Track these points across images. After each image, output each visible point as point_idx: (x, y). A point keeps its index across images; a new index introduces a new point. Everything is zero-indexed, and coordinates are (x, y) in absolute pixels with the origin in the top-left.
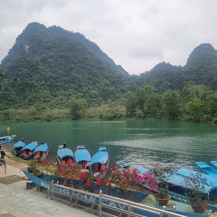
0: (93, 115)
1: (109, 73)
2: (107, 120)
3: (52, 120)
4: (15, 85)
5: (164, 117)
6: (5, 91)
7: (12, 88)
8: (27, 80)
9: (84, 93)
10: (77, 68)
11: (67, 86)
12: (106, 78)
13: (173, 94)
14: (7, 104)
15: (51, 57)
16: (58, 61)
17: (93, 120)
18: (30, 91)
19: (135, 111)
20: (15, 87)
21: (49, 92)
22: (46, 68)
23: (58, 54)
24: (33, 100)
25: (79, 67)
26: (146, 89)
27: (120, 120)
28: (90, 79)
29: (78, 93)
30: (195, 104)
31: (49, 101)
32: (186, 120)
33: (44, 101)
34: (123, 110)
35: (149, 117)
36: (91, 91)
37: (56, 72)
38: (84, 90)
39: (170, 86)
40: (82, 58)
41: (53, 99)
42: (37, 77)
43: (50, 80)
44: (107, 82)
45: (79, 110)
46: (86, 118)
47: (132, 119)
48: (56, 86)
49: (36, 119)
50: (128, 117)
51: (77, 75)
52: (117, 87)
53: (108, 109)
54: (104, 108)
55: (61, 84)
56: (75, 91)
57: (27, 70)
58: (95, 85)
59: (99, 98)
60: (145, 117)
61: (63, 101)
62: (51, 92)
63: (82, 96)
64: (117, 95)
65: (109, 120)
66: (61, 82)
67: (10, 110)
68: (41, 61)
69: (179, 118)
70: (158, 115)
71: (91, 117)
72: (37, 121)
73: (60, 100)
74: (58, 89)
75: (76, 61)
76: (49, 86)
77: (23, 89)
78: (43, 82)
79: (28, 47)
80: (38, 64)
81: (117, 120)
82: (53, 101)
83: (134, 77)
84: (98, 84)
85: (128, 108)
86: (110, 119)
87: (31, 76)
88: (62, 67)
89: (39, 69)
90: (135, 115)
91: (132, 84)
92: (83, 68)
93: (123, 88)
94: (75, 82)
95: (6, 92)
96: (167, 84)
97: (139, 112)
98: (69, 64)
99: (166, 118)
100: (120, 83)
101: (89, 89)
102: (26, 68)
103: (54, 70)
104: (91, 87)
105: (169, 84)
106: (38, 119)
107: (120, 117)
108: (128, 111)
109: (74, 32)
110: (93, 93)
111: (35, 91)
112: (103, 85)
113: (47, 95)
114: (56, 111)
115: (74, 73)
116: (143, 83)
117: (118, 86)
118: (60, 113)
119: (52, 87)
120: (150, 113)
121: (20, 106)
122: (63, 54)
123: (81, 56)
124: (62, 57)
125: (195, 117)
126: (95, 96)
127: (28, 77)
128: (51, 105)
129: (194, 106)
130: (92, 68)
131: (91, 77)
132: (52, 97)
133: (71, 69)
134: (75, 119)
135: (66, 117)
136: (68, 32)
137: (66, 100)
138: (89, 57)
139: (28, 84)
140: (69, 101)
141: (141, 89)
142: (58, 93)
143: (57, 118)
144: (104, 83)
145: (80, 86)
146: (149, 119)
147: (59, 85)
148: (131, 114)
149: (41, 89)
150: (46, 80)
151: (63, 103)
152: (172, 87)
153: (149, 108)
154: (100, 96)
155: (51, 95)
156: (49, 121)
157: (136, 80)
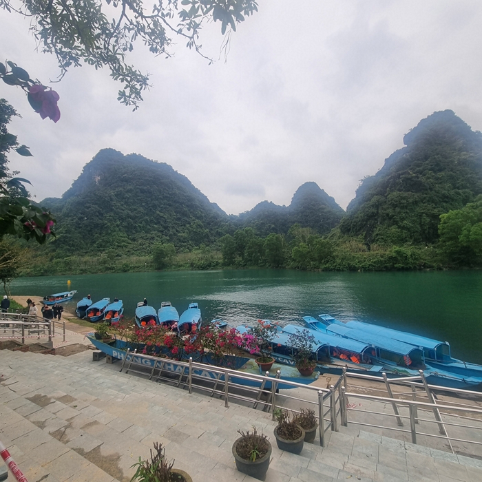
0: (182, 263)
1: (201, 212)
2: (199, 270)
3: (129, 270)
4: (81, 226)
5: (267, 265)
6: (66, 233)
7: (75, 229)
8: (97, 220)
9: (170, 236)
11: (148, 227)
12: (198, 218)
13: (277, 238)
14: (69, 250)
15: (129, 191)
16: (138, 196)
17: (182, 270)
18: (100, 234)
19: (234, 258)
20: (80, 228)
21: (125, 235)
22: (122, 205)
23: (138, 188)
24: (103, 244)
25: (164, 204)
26: (247, 231)
27: (215, 269)
28: (179, 219)
29: (164, 236)
30: (301, 249)
31: (125, 247)
32: (292, 268)
33: (118, 246)
34: (219, 256)
35: (250, 265)
36: (179, 234)
37: (135, 210)
38: (171, 233)
39: (273, 229)
40: (168, 194)
41: (131, 244)
42: (110, 216)
43: (127, 220)
44: (200, 222)
45: (164, 258)
46: (174, 267)
47: (230, 268)
48: (135, 227)
49: (107, 269)
50: (225, 266)
51: (162, 214)
52: (211, 229)
53: (200, 256)
54: (195, 255)
55: (141, 225)
56: (160, 234)
57: (96, 206)
58: (185, 226)
59: (190, 242)
60: (245, 265)
61: (144, 246)
62: (128, 235)
63: (168, 240)
64: (212, 238)
65: (202, 269)
66: (141, 223)
67: (73, 258)
68: (116, 195)
69: (284, 265)
70: (261, 263)
71: (180, 266)
72: (108, 272)
73: (140, 245)
74: (137, 232)
75: (161, 197)
76: (125, 227)
77: (90, 231)
78: (118, 223)
79: (99, 178)
80: (112, 200)
81: (212, 269)
82: (130, 246)
83: (232, 217)
84: (188, 225)
85: (225, 255)
86: (204, 268)
87: (102, 215)
88: (143, 204)
89: (112, 206)
90: (233, 263)
91: (230, 225)
92: (170, 206)
93: (219, 231)
94: (159, 223)
95: (68, 235)
96: (270, 226)
97: (238, 259)
98: (152, 200)
99: (270, 266)
100: (216, 224)
101: (177, 231)
102: (96, 204)
103: (132, 207)
104: (180, 229)
105: (273, 226)
106: (110, 269)
107: (216, 266)
108: (225, 258)
109: (159, 162)
110: (182, 236)
111: (107, 234)
112: (194, 226)
113: (123, 239)
114: (134, 258)
115: (158, 212)
116: (242, 225)
117: (213, 228)
118: (140, 262)
119: (130, 229)
120: (251, 260)
121: (86, 253)
122: (145, 188)
123: (168, 191)
124: (142, 191)
125: (302, 264)
126: (185, 240)
127: (97, 216)
128: (129, 251)
129: (299, 251)
130: (180, 206)
131: (179, 217)
132: (130, 242)
133: (155, 206)
134: (159, 269)
135: (148, 266)
136: (152, 161)
137: (148, 245)
138: (177, 192)
139: (98, 224)
140: (152, 246)
141: (240, 231)
142: (137, 236)
143: (136, 267)
144: (196, 224)
145: (166, 228)
146: (250, 268)
147: (139, 226)
148: (229, 261)
149: (115, 231)
150: (122, 219)
151: (143, 249)
152: (276, 230)
153: (250, 254)
154: (191, 240)
155: (128, 238)
156: (126, 271)
157: (234, 221)
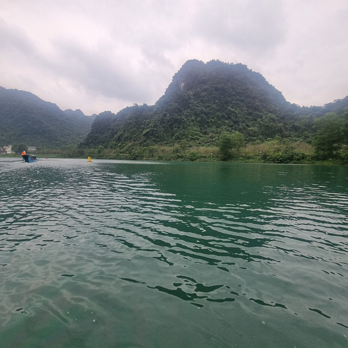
0: (251, 154)
3: (196, 159)
4: (164, 121)
6: (154, 127)
7: (161, 124)
8: (176, 116)
10: (235, 101)
11: (220, 122)
12: (271, 112)
15: (206, 90)
16: (213, 94)
18: (178, 128)
20: (164, 123)
21: (199, 129)
22: (198, 103)
23: (213, 87)
24: (180, 137)
28: (250, 114)
31: (197, 139)
33: (192, 139)
36: (249, 128)
37: (209, 107)
38: (241, 127)
40: (241, 89)
41: (202, 137)
43: (201, 115)
44: (273, 116)
45: (231, 148)
47: (328, 163)
48: (208, 123)
49: (179, 157)
51: (233, 110)
52: (286, 124)
54: (270, 146)
55: (213, 121)
56: (230, 128)
57: (177, 104)
58: (256, 120)
59: (260, 136)
61: (213, 139)
62: (201, 129)
66: (213, 118)
67: (156, 147)
68: (194, 95)
72: (179, 160)
73: (210, 137)
74: (209, 126)
75: (234, 93)
76: (199, 122)
77: (171, 125)
78: (193, 118)
80: (190, 99)
82: (202, 139)
84: (259, 120)
87: (181, 111)
88: (217, 101)
89: (190, 104)
92: (242, 101)
93: (296, 125)
94: (230, 118)
101: (247, 126)
102: (177, 102)
103: (207, 104)
104: (250, 123)
106: (181, 157)
110: (252, 130)
111: (184, 128)
112: (266, 120)
113: (196, 132)
114: (202, 149)
115: (229, 108)
118: (207, 152)
119: (203, 124)
121: (167, 144)
123: (241, 86)
126: (254, 134)
127: (177, 112)
128: (199, 143)
130: (253, 101)
131: (250, 111)
132: (202, 135)
133: (227, 103)
138: (251, 87)
139: (177, 119)
142: (208, 130)
143: (202, 157)
144: (268, 118)
145: (236, 123)
147: (211, 121)
149: (190, 126)
150: (197, 115)
151: (213, 141)
154: (262, 134)
155: (201, 132)
156: (193, 160)
